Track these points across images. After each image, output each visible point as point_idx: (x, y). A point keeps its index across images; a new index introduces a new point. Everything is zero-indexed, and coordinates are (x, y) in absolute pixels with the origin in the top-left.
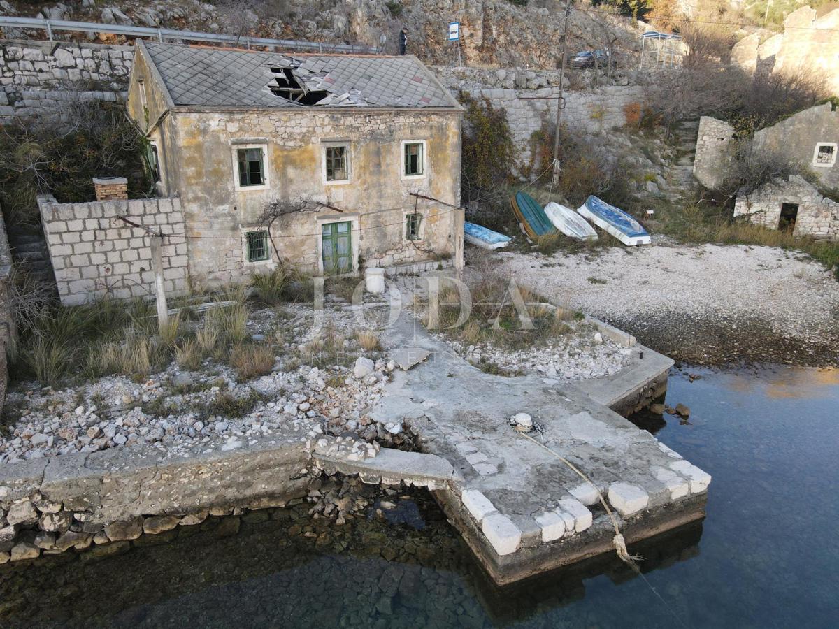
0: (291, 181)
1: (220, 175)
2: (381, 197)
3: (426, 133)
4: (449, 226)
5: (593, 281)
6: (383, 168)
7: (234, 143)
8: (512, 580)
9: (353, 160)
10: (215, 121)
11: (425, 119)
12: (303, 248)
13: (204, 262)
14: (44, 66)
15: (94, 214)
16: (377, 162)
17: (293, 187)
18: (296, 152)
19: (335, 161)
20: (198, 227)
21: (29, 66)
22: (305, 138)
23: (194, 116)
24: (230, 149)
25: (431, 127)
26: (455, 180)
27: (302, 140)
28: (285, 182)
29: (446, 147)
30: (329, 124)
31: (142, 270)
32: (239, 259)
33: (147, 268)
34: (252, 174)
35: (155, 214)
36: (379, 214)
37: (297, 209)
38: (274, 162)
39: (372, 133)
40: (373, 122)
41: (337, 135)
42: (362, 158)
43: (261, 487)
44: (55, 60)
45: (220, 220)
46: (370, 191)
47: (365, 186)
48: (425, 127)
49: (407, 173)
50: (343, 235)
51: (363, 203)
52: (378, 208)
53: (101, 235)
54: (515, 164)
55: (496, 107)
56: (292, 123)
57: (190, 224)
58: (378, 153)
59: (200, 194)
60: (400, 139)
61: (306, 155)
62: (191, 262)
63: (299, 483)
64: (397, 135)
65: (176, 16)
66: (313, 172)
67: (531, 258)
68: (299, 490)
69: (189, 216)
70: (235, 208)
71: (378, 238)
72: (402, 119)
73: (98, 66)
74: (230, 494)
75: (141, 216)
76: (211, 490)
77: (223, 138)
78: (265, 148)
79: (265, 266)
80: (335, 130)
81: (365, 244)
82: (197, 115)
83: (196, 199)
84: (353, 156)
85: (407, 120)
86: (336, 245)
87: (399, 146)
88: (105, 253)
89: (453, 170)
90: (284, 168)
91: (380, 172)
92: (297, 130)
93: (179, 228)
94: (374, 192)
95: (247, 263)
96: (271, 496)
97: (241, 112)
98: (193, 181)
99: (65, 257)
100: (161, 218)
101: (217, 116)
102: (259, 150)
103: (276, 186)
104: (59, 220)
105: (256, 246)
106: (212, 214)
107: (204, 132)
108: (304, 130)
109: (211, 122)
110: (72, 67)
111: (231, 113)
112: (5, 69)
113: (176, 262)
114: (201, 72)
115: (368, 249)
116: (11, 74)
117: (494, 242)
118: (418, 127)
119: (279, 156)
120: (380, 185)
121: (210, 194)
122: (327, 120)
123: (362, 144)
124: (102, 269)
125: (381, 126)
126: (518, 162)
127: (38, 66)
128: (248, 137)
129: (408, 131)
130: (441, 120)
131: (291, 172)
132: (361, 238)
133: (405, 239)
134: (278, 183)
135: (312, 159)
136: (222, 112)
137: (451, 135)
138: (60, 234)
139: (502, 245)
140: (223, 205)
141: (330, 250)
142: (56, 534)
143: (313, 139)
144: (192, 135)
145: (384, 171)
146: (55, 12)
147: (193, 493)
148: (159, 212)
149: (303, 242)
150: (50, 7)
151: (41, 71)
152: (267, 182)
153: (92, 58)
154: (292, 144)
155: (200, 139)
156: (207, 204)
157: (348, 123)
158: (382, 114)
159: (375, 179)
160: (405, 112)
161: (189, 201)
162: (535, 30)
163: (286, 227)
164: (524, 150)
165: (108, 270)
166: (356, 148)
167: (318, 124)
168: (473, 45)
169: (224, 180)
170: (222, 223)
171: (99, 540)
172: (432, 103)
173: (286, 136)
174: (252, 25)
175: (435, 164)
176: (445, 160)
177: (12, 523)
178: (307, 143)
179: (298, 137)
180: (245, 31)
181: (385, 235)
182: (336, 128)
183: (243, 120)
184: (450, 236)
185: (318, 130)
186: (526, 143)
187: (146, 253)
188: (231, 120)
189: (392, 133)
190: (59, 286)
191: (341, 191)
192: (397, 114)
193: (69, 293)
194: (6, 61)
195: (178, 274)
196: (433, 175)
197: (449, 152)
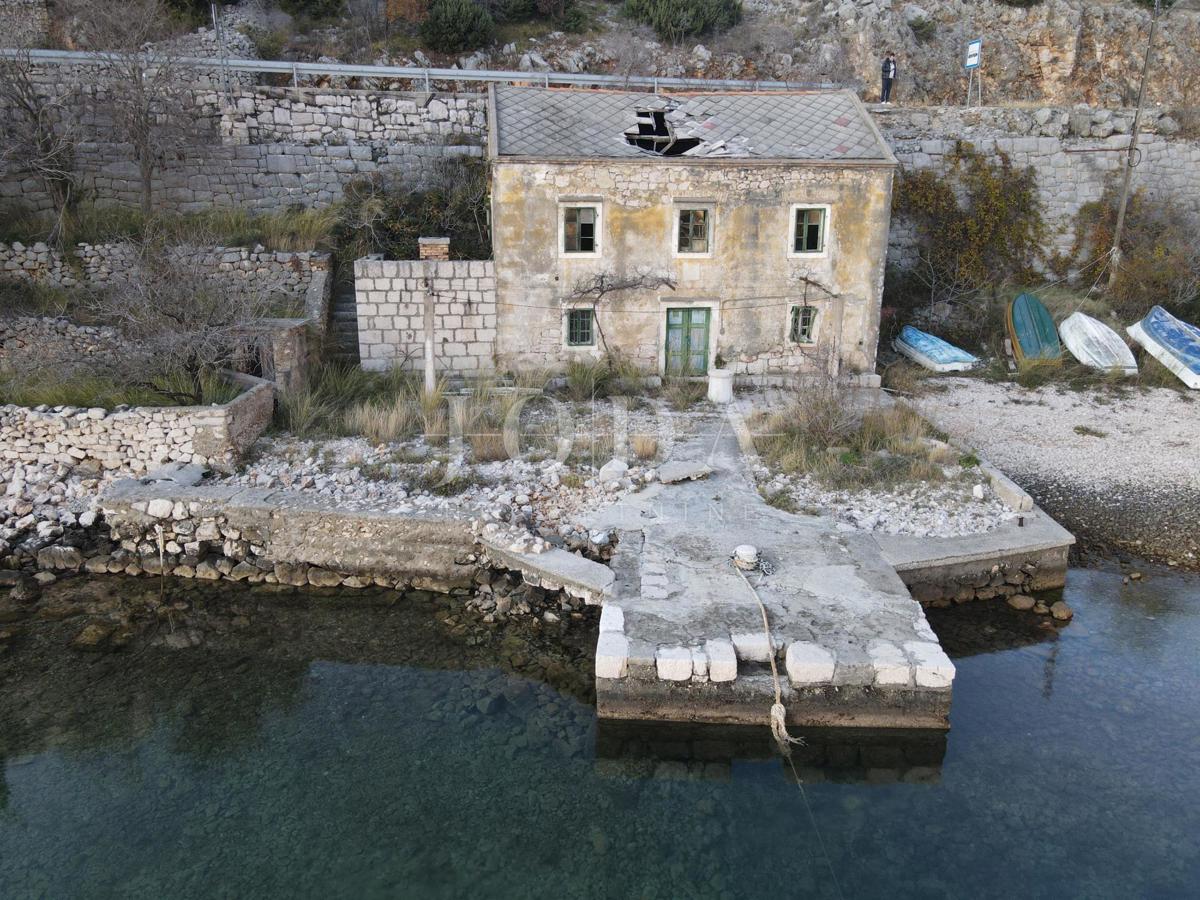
0: (630, 250)
1: (540, 238)
2: (755, 279)
3: (834, 195)
4: (861, 328)
5: (1083, 431)
6: (762, 240)
7: (561, 201)
8: (616, 715)
9: (718, 228)
10: (541, 174)
11: (832, 175)
12: (639, 336)
13: (514, 340)
14: (415, 119)
15: (402, 274)
16: (753, 231)
17: (632, 258)
18: (640, 214)
19: (692, 229)
20: (510, 296)
21: (401, 119)
22: (653, 197)
23: (518, 168)
24: (557, 208)
25: (841, 187)
26: (876, 264)
27: (647, 200)
28: (623, 250)
29: (863, 215)
30: (687, 180)
31: (445, 340)
32: (556, 341)
33: (450, 339)
34: (583, 239)
35: (464, 279)
36: (751, 301)
37: (634, 285)
38: (609, 225)
39: (748, 192)
40: (751, 178)
41: (698, 194)
42: (731, 225)
43: (423, 564)
44: (428, 112)
45: (537, 291)
46: (739, 270)
47: (732, 263)
48: (831, 186)
49: (798, 247)
50: (698, 326)
51: (728, 287)
52: (750, 294)
53: (406, 297)
54: (1041, 252)
55: (1019, 163)
56: (638, 178)
57: (502, 292)
58: (755, 219)
59: (517, 259)
60: (790, 203)
61: (652, 219)
62: (499, 337)
63: (465, 570)
64: (785, 196)
65: (606, 58)
66: (661, 240)
67: (999, 389)
68: (463, 578)
69: (502, 284)
70: (557, 279)
71: (747, 334)
72: (795, 175)
73: (471, 118)
74: (391, 562)
75: (450, 279)
76: (372, 553)
77: (549, 193)
78: (599, 207)
79: (588, 352)
80: (695, 187)
81: (727, 340)
82: (522, 166)
83: (512, 264)
84: (717, 222)
85: (804, 177)
86: (688, 338)
87: (787, 211)
88: (409, 317)
89: (874, 250)
90: (622, 233)
91: (756, 246)
92: (644, 186)
93: (490, 297)
94: (745, 272)
95: (565, 346)
96: (434, 576)
97: (573, 163)
98: (510, 243)
99: (370, 318)
100: (471, 284)
101: (544, 168)
102: (593, 209)
103: (610, 254)
104: (368, 277)
105: (580, 327)
106: (529, 283)
107: (528, 186)
108: (653, 187)
109: (537, 175)
110: (445, 120)
111: (561, 164)
112: (376, 123)
113: (482, 335)
114: (547, 119)
115: (731, 347)
116: (382, 128)
117: (945, 362)
118: (820, 185)
119: (617, 218)
120: (755, 263)
121: (528, 260)
122: (685, 174)
123: (732, 206)
124: (404, 334)
125: (763, 182)
126: (1047, 250)
127: (410, 119)
128: (581, 194)
129: (803, 192)
130: (859, 177)
131: (631, 238)
132: (722, 332)
133: (788, 340)
134: (614, 252)
135: (660, 224)
136: (550, 163)
137: (873, 198)
138: (367, 292)
139: (959, 367)
140: (542, 273)
141: (677, 342)
142: (234, 561)
143: (664, 198)
144: (514, 189)
145: (763, 245)
146: (471, 61)
147: (354, 551)
148: (469, 277)
149: (639, 329)
150: (467, 57)
151: (412, 125)
152: (598, 249)
153: (467, 109)
154: (635, 203)
155: (522, 194)
156: (523, 271)
157: (713, 179)
158: (765, 168)
159: (748, 254)
160: (801, 166)
161: (503, 266)
162: (1181, 47)
163: (618, 308)
164: (1062, 231)
165: (410, 336)
166: (722, 212)
167: (672, 179)
168: (1055, 75)
169: (546, 244)
170: (539, 296)
171: (269, 579)
172: (850, 154)
173: (628, 194)
174: (700, 65)
175: (844, 239)
176: (861, 234)
177: (199, 539)
178: (655, 203)
179: (644, 195)
180: (691, 72)
181: (757, 332)
182: (697, 185)
183: (575, 173)
184: (861, 343)
185: (672, 187)
186: (1067, 221)
187: (453, 322)
188: (561, 173)
189: (778, 193)
190: (361, 348)
191: (697, 267)
192: (788, 168)
193: (370, 357)
194: (379, 114)
195: (483, 350)
196: (840, 255)
197: (868, 222)
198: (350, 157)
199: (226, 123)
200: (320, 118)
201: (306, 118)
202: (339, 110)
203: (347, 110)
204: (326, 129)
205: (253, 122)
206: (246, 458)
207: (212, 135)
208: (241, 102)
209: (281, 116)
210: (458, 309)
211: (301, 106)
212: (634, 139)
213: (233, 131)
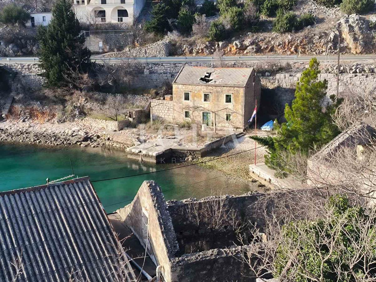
0: (195, 100)
1: (180, 97)
2: (218, 107)
4: (240, 119)
6: (219, 100)
7: (184, 91)
9: (211, 97)
10: (180, 86)
11: (233, 88)
13: (176, 116)
15: (158, 102)
16: (218, 98)
17: (196, 102)
18: (197, 94)
19: (206, 97)
25: (234, 91)
26: (242, 106)
27: (198, 91)
28: (194, 101)
29: (239, 96)
31: (165, 115)
34: (187, 98)
36: (218, 112)
38: (192, 96)
39: (216, 91)
41: (207, 91)
42: (214, 97)
47: (214, 104)
48: (232, 90)
49: (227, 102)
50: (209, 116)
57: (174, 107)
58: (218, 96)
59: (176, 101)
60: (224, 93)
61: (199, 95)
62: (174, 115)
66: (201, 99)
69: (174, 105)
70: (183, 105)
71: (217, 118)
72: (225, 88)
75: (166, 104)
77: (182, 90)
79: (188, 119)
80: (207, 89)
82: (177, 85)
83: (176, 102)
85: (227, 88)
87: (224, 95)
88: (159, 110)
89: (242, 103)
91: (218, 101)
92: (198, 89)
93: (172, 107)
94: (216, 106)
95: (184, 118)
97: (185, 84)
98: (175, 98)
99: (153, 110)
100: (169, 105)
102: (189, 93)
103: (192, 101)
104: (153, 103)
105: (187, 114)
106: (178, 106)
107: (178, 88)
113: (171, 114)
114: (188, 74)
118: (230, 90)
121: (178, 101)
122: (205, 87)
123: (214, 93)
125: (219, 89)
128: (187, 90)
129: (227, 91)
130: (238, 89)
131: (195, 98)
132: (213, 118)
133: (225, 120)
135: (201, 96)
136: (181, 84)
137: (241, 93)
138: (153, 105)
140: (180, 104)
143: (201, 91)
152: (190, 100)
154: (196, 92)
155: (177, 90)
157: (210, 88)
159: (217, 103)
160: (226, 86)
161: (174, 102)
165: (159, 114)
166: (212, 94)
169: (181, 99)
172: (238, 84)
173: (195, 90)
175: (236, 101)
176: (239, 100)
181: (220, 118)
183: (185, 86)
184: (240, 122)
185: (203, 89)
187: (166, 112)
188: (183, 86)
189: (222, 91)
191: (207, 105)
194: (175, 67)
195: (171, 117)
196: (235, 104)
197: (240, 98)
198: (167, 76)
199: (145, 70)
200: (163, 68)
201: (161, 68)
202: (167, 66)
203: (169, 66)
204: (165, 70)
205: (151, 69)
207: (143, 73)
208: (149, 66)
209: (156, 68)
210: (167, 109)
211: (160, 66)
212: (202, 79)
213: (146, 72)
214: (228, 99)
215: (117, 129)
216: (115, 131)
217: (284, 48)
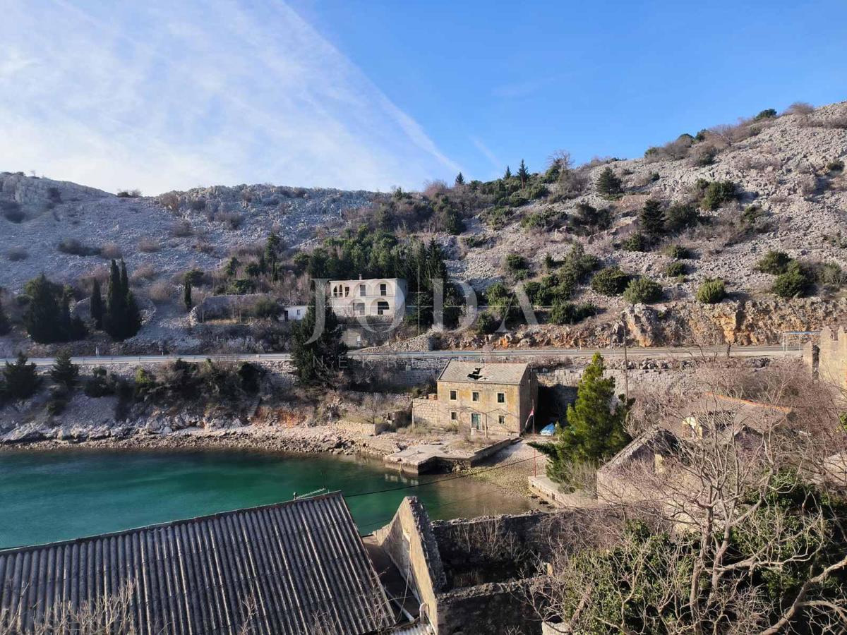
1: (446, 396)
2: (490, 408)
3: (506, 390)
4: (516, 422)
6: (490, 400)
7: (450, 389)
9: (481, 396)
10: (446, 384)
11: (505, 386)
13: (441, 418)
16: (489, 397)
17: (464, 402)
18: (465, 392)
19: (475, 396)
23: (442, 383)
24: (449, 391)
25: (508, 389)
26: (517, 406)
28: (462, 400)
29: (514, 395)
30: (474, 386)
32: (449, 419)
34: (453, 396)
36: (489, 413)
37: (464, 408)
38: (459, 394)
39: (487, 389)
40: (487, 386)
41: (476, 389)
42: (484, 396)
45: (445, 407)
46: (486, 406)
47: (484, 404)
48: (505, 388)
49: (499, 401)
51: (484, 410)
56: (464, 385)
57: (439, 407)
58: (489, 395)
61: (467, 394)
62: (438, 417)
64: (495, 390)
66: (469, 398)
69: (439, 405)
70: (449, 405)
71: (489, 421)
72: (497, 386)
75: (429, 404)
77: (448, 388)
78: (458, 390)
79: (455, 422)
80: (476, 387)
83: (441, 401)
85: (499, 386)
87: (496, 393)
89: (517, 403)
90: (461, 396)
93: (437, 408)
95: (451, 420)
98: (440, 397)
99: (414, 409)
100: (433, 405)
102: (455, 391)
104: (415, 402)
105: (454, 416)
106: (443, 405)
107: (443, 386)
108: (467, 387)
111: (449, 382)
113: (435, 416)
114: (455, 370)
118: (502, 388)
120: (490, 404)
121: (444, 401)
123: (485, 392)
124: (420, 413)
125: (489, 387)
128: (453, 388)
129: (499, 389)
130: (511, 387)
131: (463, 397)
132: (483, 420)
133: (498, 423)
134: (460, 400)
135: (469, 395)
137: (515, 392)
138: (415, 405)
140: (446, 404)
143: (472, 389)
144: (441, 386)
148: (433, 403)
149: (466, 418)
152: (457, 399)
154: (463, 390)
156: (443, 403)
157: (479, 386)
158: (490, 384)
159: (488, 402)
160: (498, 384)
161: (439, 402)
163: (462, 412)
166: (483, 393)
167: (471, 385)
169: (447, 398)
170: (445, 409)
173: (462, 388)
175: (510, 401)
176: (514, 400)
178: (468, 390)
179: (466, 389)
181: (491, 421)
183: (452, 384)
187: (430, 413)
188: (449, 384)
189: (493, 389)
190: (413, 415)
191: (477, 405)
192: (495, 384)
194: (440, 362)
195: (435, 419)
196: (509, 404)
197: (514, 397)
198: (431, 373)
200: (427, 364)
201: (424, 364)
202: (431, 362)
203: (433, 362)
204: (428, 366)
205: (413, 365)
206: (379, 433)
207: (404, 369)
208: (411, 361)
209: (419, 363)
210: (431, 410)
211: (423, 361)
212: (470, 376)
213: (408, 368)
214: (501, 398)
215: (374, 434)
216: (372, 435)
217: (562, 341)
